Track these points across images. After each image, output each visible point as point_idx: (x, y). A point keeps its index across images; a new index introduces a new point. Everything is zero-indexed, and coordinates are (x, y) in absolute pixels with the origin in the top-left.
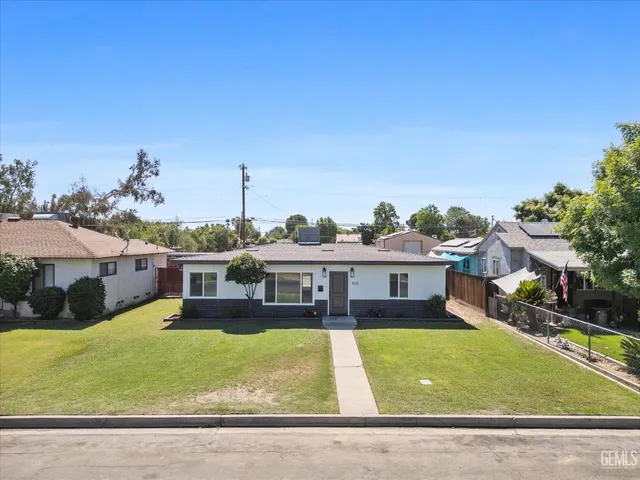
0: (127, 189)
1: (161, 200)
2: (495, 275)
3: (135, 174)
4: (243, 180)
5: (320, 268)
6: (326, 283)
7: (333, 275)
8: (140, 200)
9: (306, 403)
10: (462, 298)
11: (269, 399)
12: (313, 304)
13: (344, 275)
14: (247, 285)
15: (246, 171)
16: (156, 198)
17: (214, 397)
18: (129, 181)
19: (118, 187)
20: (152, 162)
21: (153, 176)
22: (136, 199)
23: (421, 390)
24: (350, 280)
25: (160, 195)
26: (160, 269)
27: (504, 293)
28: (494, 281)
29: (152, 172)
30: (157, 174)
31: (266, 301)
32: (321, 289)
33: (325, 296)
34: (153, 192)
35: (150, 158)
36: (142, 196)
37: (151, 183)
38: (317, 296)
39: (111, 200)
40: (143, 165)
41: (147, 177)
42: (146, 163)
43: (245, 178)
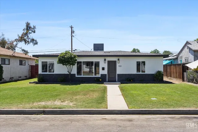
0: (22, 39)
1: (36, 43)
2: (187, 63)
3: (25, 32)
4: (72, 33)
5: (103, 59)
6: (106, 66)
7: (109, 62)
8: (27, 43)
9: (90, 105)
10: (171, 76)
11: (71, 104)
12: (100, 76)
13: (115, 62)
14: (68, 66)
15: (73, 29)
16: (34, 42)
17: (43, 103)
18: (22, 35)
19: (17, 38)
20: (33, 27)
21: (33, 33)
22: (26, 43)
23: (152, 101)
24: (118, 65)
25: (36, 40)
26: (31, 66)
27: (191, 69)
28: (186, 65)
29: (32, 31)
30: (34, 32)
31: (77, 75)
32: (103, 69)
33: (105, 72)
34: (33, 40)
35: (32, 26)
36: (28, 41)
37: (32, 36)
38: (101, 72)
39: (15, 43)
40: (29, 28)
41: (30, 33)
42: (30, 28)
43: (72, 32)
